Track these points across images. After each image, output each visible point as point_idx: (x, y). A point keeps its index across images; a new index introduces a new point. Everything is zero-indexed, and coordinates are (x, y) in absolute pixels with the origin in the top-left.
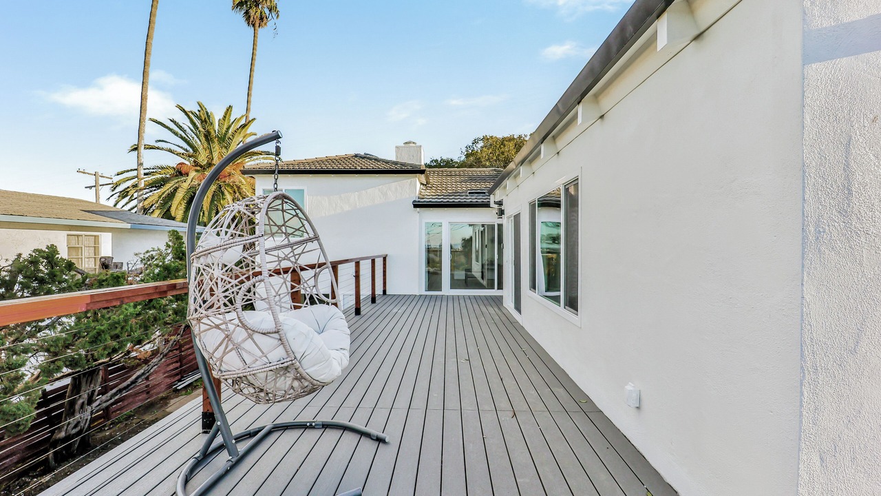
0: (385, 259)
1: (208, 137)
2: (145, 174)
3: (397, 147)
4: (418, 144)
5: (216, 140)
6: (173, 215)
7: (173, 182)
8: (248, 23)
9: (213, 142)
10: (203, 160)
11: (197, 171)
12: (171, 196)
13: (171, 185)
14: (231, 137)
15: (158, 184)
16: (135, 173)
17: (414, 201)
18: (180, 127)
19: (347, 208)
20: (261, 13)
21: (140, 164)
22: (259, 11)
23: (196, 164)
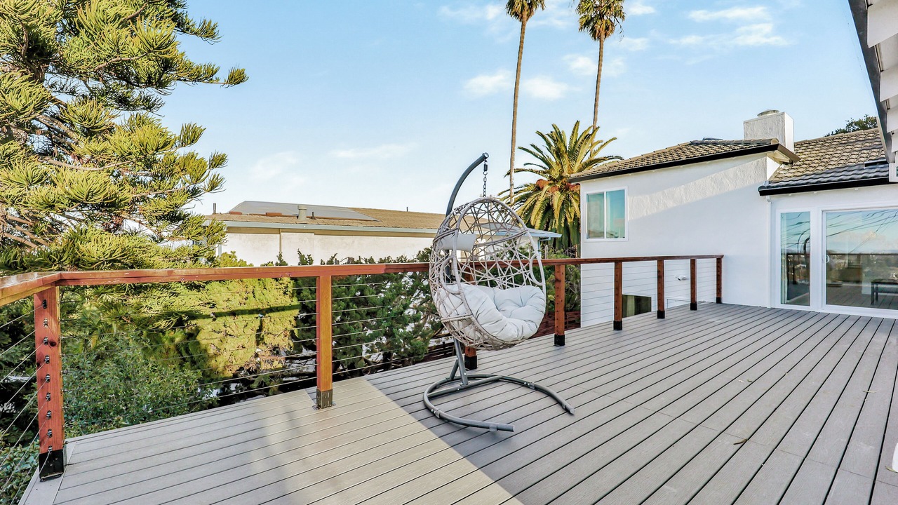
0: (719, 260)
1: (558, 154)
2: (515, 193)
3: (746, 123)
4: (781, 112)
5: (566, 156)
6: (532, 224)
7: (533, 197)
8: (595, 39)
9: (563, 157)
10: (555, 174)
11: (550, 184)
12: (531, 208)
13: (531, 199)
14: (578, 149)
15: (522, 199)
16: (508, 193)
17: (761, 187)
18: (538, 149)
19: (671, 204)
20: (606, 23)
21: (512, 185)
22: (604, 22)
23: (551, 178)
